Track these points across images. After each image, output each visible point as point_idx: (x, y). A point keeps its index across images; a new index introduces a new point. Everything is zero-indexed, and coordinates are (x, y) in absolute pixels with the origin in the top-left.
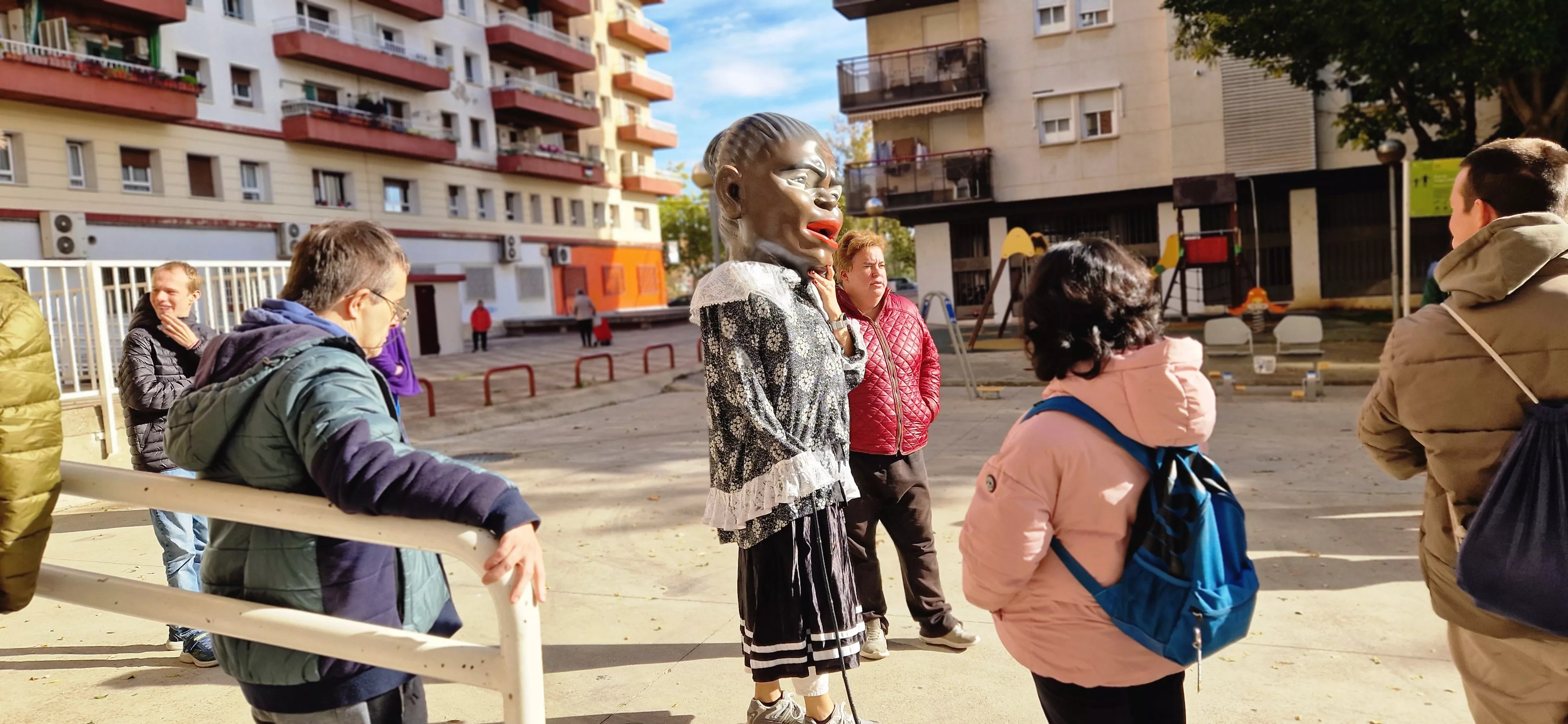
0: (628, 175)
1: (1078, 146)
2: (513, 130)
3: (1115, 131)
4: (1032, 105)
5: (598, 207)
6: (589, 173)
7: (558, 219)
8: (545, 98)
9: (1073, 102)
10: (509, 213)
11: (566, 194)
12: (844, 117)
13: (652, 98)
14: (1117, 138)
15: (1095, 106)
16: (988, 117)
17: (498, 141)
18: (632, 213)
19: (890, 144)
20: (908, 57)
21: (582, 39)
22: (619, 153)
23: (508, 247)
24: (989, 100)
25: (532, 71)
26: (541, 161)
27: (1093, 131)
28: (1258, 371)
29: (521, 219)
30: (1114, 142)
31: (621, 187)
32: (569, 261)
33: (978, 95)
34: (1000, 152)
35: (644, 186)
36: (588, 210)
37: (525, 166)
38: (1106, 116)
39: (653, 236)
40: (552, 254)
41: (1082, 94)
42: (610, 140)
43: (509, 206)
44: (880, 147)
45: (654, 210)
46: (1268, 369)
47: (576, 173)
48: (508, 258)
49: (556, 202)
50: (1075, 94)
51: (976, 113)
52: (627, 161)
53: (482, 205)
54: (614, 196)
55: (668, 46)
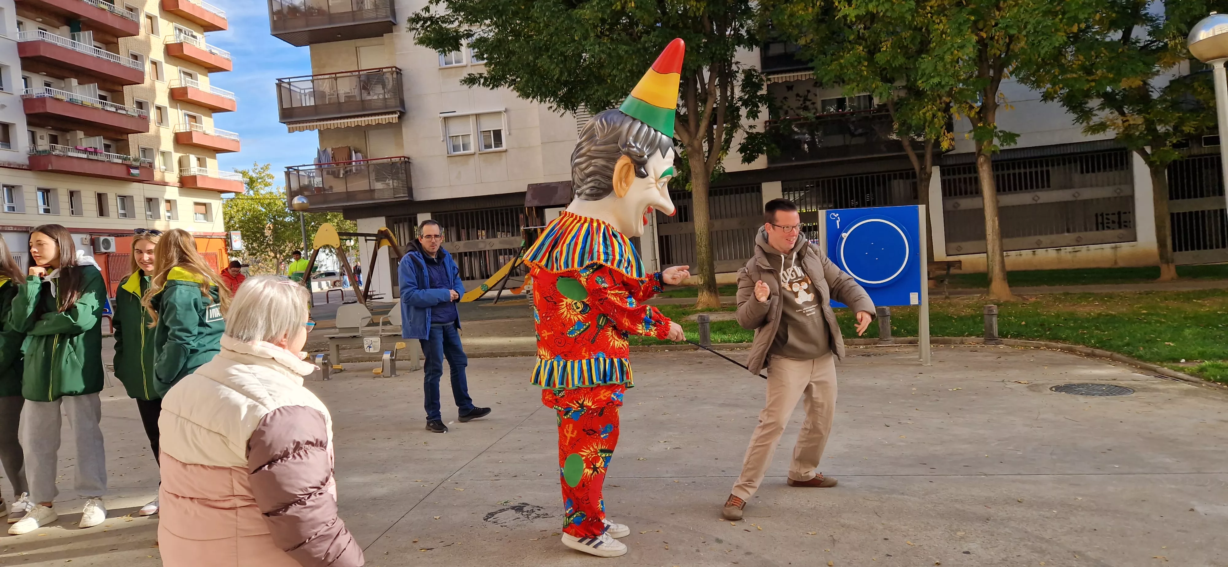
0: (185, 174)
1: (476, 156)
2: (53, 133)
3: (504, 147)
4: (440, 124)
5: (150, 202)
6: (135, 172)
7: (102, 212)
8: (82, 106)
9: (472, 120)
10: (46, 207)
11: (112, 192)
12: (285, 127)
13: (213, 110)
14: (506, 151)
15: (489, 125)
16: (407, 132)
17: (34, 140)
18: (192, 207)
19: (329, 150)
20: (336, 79)
21: (135, 57)
22: (176, 156)
24: (406, 117)
25: (74, 82)
26: (75, 161)
27: (488, 146)
28: (367, 350)
29: (56, 211)
30: (504, 154)
31: (178, 184)
32: (113, 249)
33: (394, 113)
34: (416, 161)
35: (200, 184)
36: (139, 206)
37: (55, 165)
38: (497, 134)
39: (218, 226)
40: (93, 243)
41: (477, 116)
42: (167, 144)
43: (46, 201)
44: (321, 153)
45: (217, 206)
46: (374, 349)
47: (122, 173)
49: (100, 197)
50: (472, 115)
51: (396, 128)
52: (184, 162)
53: (11, 200)
54: (172, 192)
55: (230, 66)
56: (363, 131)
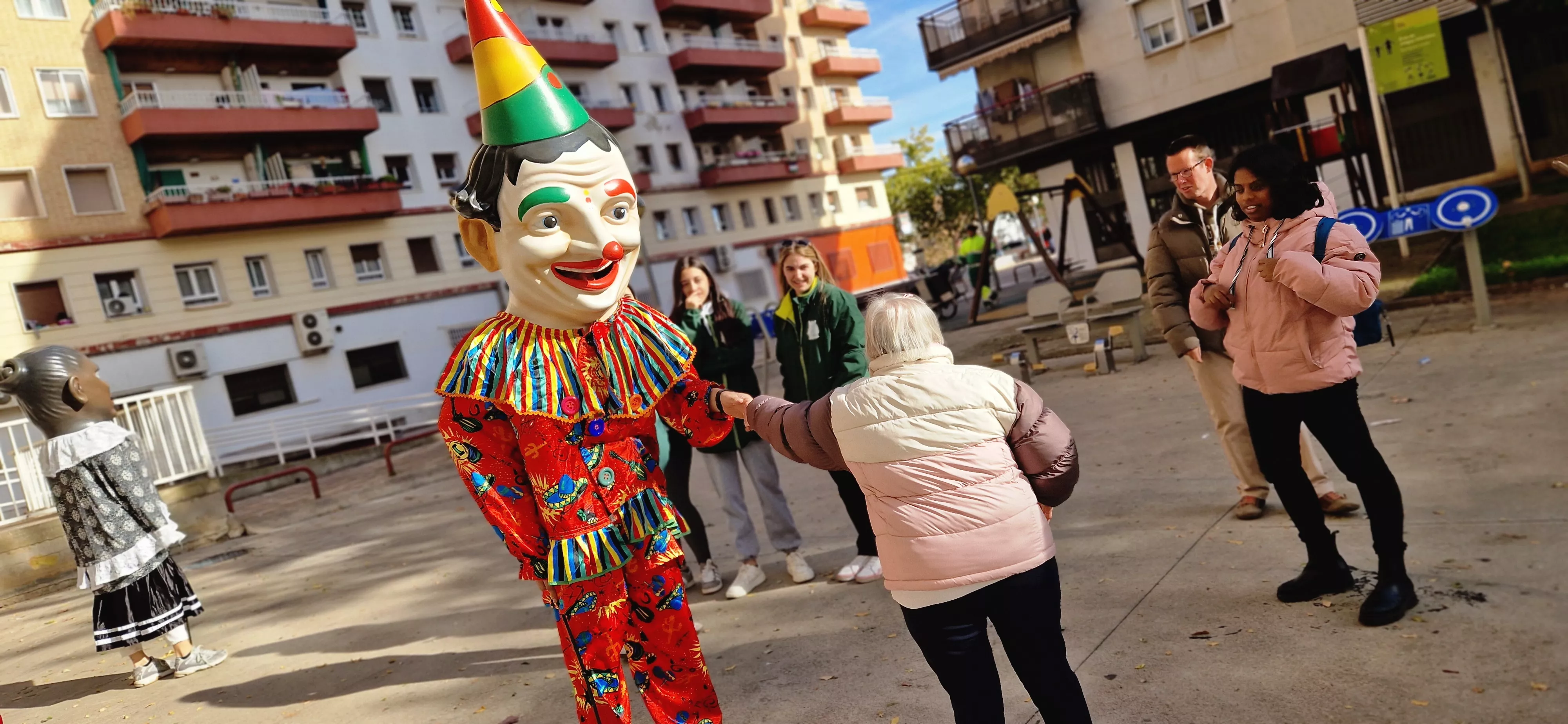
0: (842, 158)
1: (1187, 46)
2: (714, 144)
3: (1227, 21)
4: (1128, 15)
5: (814, 198)
6: (793, 168)
7: (772, 218)
8: (735, 108)
10: (722, 224)
11: (777, 194)
13: (857, 76)
14: (1230, 27)
16: (1085, 38)
17: (700, 157)
18: (854, 194)
19: (991, 91)
21: (774, 39)
22: (829, 140)
23: (720, 258)
24: (1080, 19)
25: (723, 84)
26: (738, 169)
27: (1202, 27)
28: (1073, 341)
29: (733, 228)
30: (1228, 33)
31: (836, 172)
33: (1064, 18)
34: (1102, 75)
35: (859, 166)
36: (804, 203)
37: (723, 177)
38: (1215, 5)
39: (882, 211)
40: (770, 254)
42: (819, 129)
43: (722, 218)
44: (982, 97)
45: (879, 187)
46: (1082, 338)
47: (782, 172)
48: (722, 267)
49: (768, 204)
51: (1069, 38)
52: (839, 145)
53: (692, 222)
54: (832, 182)
55: (868, 20)
56: (1027, 55)
